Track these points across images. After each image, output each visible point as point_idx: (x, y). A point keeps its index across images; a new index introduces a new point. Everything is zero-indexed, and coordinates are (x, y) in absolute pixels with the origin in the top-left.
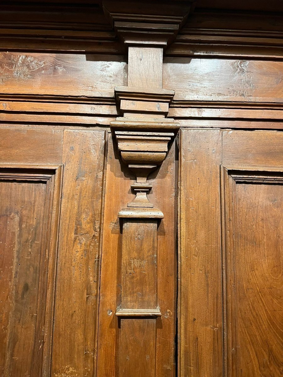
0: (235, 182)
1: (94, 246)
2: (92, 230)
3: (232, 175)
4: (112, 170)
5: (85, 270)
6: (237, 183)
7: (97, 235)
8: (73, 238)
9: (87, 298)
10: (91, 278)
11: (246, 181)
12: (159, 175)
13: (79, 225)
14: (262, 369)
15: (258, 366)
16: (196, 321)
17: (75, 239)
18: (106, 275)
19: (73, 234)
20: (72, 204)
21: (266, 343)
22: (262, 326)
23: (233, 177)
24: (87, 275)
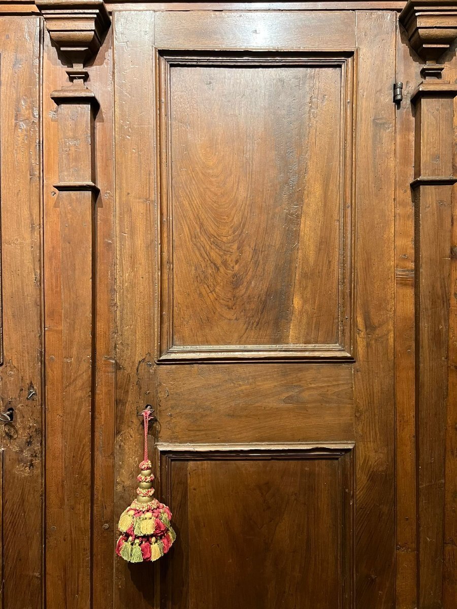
0: (169, 65)
1: (34, 131)
2: (32, 117)
3: (165, 57)
4: (49, 58)
5: (27, 153)
6: (172, 66)
7: (37, 121)
8: (13, 124)
9: (31, 178)
10: (33, 161)
11: (180, 63)
12: (96, 61)
13: (18, 111)
14: (194, 239)
15: (190, 237)
16: (130, 195)
17: (16, 125)
18: (48, 160)
19: (13, 120)
20: (10, 92)
21: (198, 217)
22: (194, 201)
23: (166, 59)
24: (30, 158)
